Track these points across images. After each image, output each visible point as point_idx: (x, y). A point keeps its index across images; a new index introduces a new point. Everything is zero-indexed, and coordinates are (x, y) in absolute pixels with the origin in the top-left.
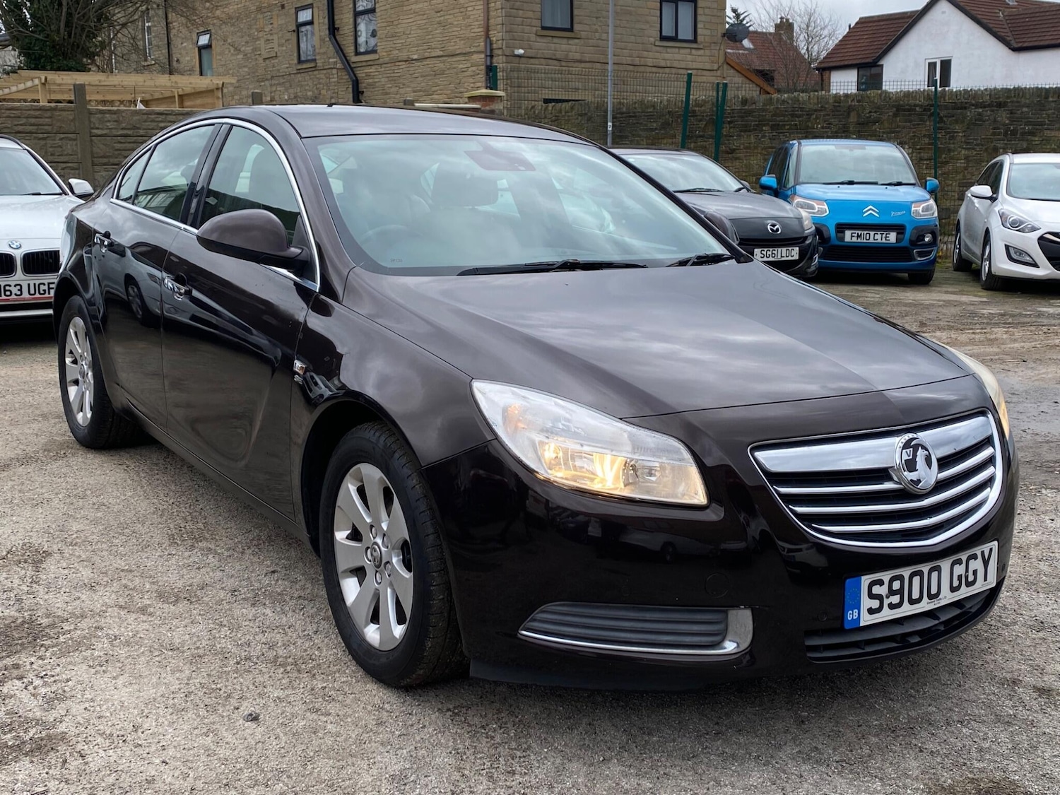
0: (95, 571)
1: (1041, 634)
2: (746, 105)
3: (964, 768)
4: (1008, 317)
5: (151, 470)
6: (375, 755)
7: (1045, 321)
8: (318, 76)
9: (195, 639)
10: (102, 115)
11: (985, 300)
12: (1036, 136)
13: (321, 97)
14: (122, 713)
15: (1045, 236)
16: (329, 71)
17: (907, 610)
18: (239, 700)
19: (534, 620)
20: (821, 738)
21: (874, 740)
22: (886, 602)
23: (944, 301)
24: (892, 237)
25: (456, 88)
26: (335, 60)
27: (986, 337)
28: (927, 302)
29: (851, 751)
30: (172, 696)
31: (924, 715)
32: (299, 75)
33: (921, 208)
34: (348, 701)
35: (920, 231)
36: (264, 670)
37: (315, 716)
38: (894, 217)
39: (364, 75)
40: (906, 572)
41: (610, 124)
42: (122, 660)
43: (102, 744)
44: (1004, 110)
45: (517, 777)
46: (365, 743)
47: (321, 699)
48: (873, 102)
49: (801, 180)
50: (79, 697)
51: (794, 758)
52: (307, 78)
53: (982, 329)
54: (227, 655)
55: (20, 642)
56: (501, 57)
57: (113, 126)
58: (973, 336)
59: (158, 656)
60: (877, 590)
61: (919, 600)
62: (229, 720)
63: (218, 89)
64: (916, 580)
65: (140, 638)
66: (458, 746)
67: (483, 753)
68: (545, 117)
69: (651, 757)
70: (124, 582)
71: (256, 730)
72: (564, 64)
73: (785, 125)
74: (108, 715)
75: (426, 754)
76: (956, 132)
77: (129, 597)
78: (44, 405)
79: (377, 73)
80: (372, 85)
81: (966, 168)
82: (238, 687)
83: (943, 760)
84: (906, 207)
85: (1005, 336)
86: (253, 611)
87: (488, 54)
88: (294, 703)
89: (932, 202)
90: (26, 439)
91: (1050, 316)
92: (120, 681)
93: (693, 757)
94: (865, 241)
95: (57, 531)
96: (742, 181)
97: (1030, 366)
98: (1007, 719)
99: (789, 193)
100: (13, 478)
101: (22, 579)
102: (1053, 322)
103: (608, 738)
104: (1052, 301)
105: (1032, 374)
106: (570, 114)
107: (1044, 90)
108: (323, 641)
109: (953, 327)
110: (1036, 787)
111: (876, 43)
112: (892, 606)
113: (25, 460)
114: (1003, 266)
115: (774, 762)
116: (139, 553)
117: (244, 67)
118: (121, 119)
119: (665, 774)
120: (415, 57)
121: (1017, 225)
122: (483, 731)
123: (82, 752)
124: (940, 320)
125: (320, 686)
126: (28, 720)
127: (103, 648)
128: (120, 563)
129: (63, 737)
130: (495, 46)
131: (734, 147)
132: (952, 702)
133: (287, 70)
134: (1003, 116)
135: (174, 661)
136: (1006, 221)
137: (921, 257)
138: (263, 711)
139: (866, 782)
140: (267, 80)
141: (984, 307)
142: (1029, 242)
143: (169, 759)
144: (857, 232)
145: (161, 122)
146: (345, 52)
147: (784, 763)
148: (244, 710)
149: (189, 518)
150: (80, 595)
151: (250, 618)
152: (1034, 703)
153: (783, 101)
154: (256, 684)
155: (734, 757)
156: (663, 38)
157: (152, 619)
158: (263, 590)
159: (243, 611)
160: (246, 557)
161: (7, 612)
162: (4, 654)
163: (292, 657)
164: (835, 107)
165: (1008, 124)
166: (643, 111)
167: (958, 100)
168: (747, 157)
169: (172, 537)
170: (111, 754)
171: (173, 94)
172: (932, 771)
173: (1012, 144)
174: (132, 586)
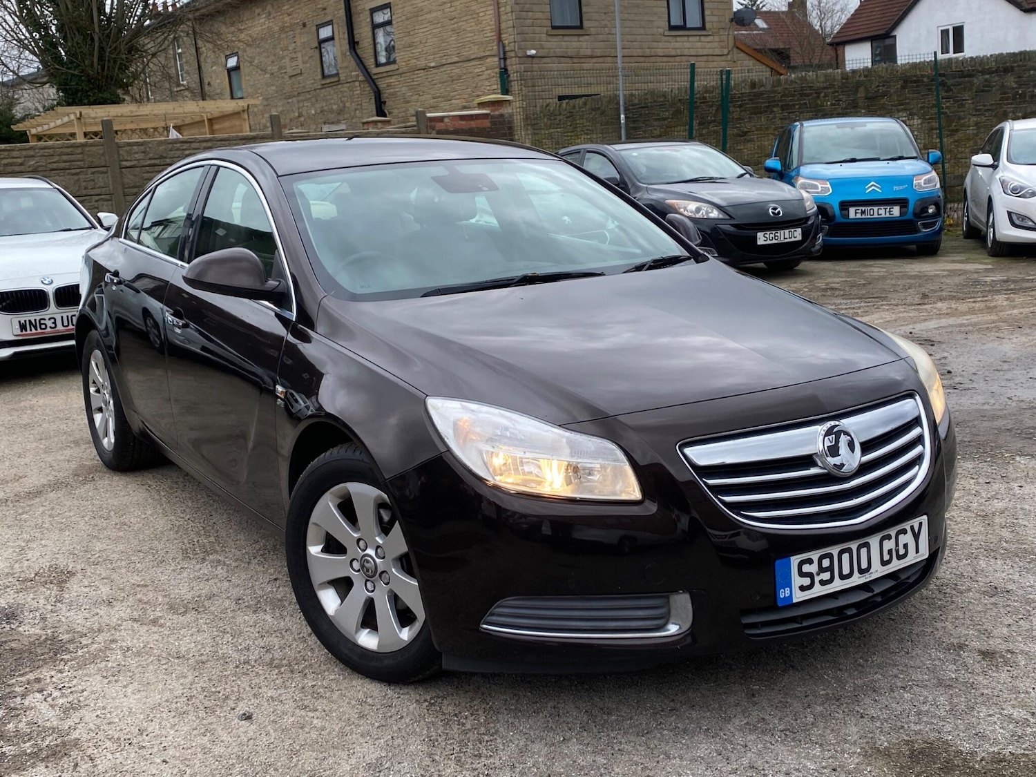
0: (113, 588)
2: (755, 88)
3: (901, 731)
4: (1010, 283)
5: (171, 488)
6: (355, 746)
8: (342, 90)
9: (200, 647)
10: (130, 147)
11: (990, 267)
13: (347, 109)
14: (129, 719)
16: (352, 84)
17: (838, 585)
18: (235, 702)
19: (492, 614)
20: (769, 710)
21: (819, 708)
22: (817, 579)
23: (949, 271)
24: (896, 211)
25: (473, 92)
26: (357, 73)
27: (986, 306)
28: (932, 273)
29: (796, 720)
30: (175, 700)
31: (869, 683)
32: (324, 90)
33: (922, 181)
34: (335, 697)
35: (924, 203)
36: (261, 672)
37: (303, 713)
38: (897, 191)
39: (385, 85)
40: (835, 551)
41: (622, 116)
42: (132, 670)
43: (110, 747)
44: (1011, 75)
45: (483, 759)
46: (347, 735)
47: (310, 697)
48: (880, 77)
49: (804, 161)
50: (92, 705)
51: (741, 730)
52: (332, 92)
53: (983, 297)
54: (228, 660)
55: (42, 657)
56: (514, 59)
57: (141, 157)
58: (974, 305)
59: (165, 664)
60: (806, 568)
61: (850, 575)
62: (225, 720)
63: (243, 111)
64: (845, 557)
65: (151, 648)
66: (431, 734)
67: (453, 739)
68: (560, 114)
69: (608, 735)
70: (139, 596)
71: (249, 728)
72: (575, 60)
73: (794, 105)
74: (117, 720)
75: (401, 743)
76: (964, 100)
77: (143, 610)
79: (397, 83)
80: (394, 95)
81: (977, 135)
82: (236, 689)
83: (882, 724)
84: (908, 180)
85: (1005, 303)
86: (255, 617)
87: (502, 56)
88: (285, 702)
89: (934, 174)
90: (58, 465)
92: (129, 690)
93: (647, 733)
94: (869, 216)
95: (81, 552)
97: (1025, 332)
98: (948, 683)
99: (793, 174)
100: (44, 504)
101: (47, 599)
103: (570, 719)
105: (1027, 340)
106: (584, 109)
109: (954, 297)
110: (967, 746)
111: (888, 14)
112: (823, 583)
113: (57, 485)
114: (1007, 232)
115: (722, 734)
116: (154, 569)
117: (273, 85)
118: (148, 149)
119: (619, 750)
120: (433, 65)
121: (1017, 191)
122: (456, 719)
123: (92, 756)
124: (942, 290)
125: (310, 685)
126: (45, 729)
127: (116, 659)
128: (136, 579)
129: (76, 743)
130: (507, 49)
131: (746, 130)
132: (898, 669)
133: (312, 86)
134: (1011, 81)
135: (179, 668)
136: (1007, 188)
137: (925, 228)
138: (256, 710)
139: (807, 748)
140: (294, 96)
141: (989, 274)
142: (1030, 207)
143: (169, 759)
144: (860, 208)
145: (186, 149)
146: (366, 64)
147: (732, 735)
148: (239, 711)
149: (202, 532)
150: (99, 611)
151: (252, 624)
152: (977, 665)
153: (792, 81)
154: (252, 686)
155: (685, 731)
156: (672, 28)
157: (162, 630)
158: (265, 597)
159: (246, 618)
160: (252, 566)
161: (32, 631)
162: (27, 670)
163: (287, 659)
164: (843, 84)
165: (1016, 88)
166: (655, 102)
167: (965, 68)
168: (759, 139)
169: (185, 551)
170: (117, 756)
171: (202, 119)
172: (870, 735)
173: (1021, 108)
174: (146, 600)
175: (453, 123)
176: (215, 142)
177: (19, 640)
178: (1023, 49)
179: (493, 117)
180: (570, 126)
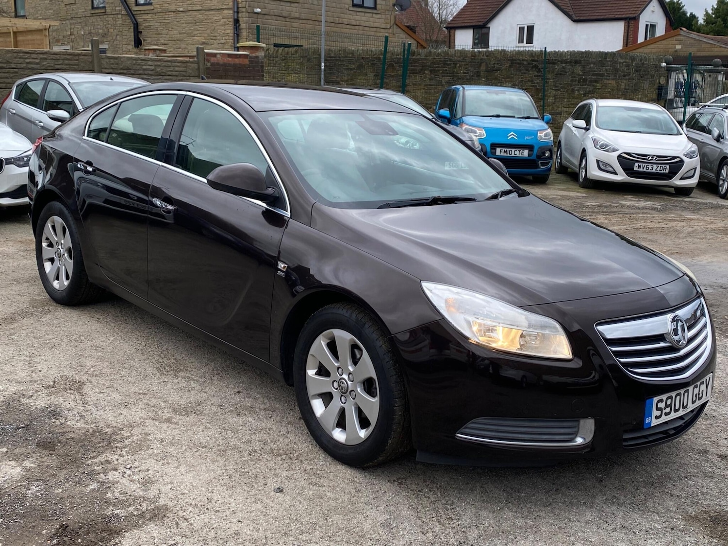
0: (122, 395)
1: (708, 422)
2: (414, 56)
3: (698, 505)
4: (603, 208)
5: (116, 321)
6: (365, 511)
7: (627, 211)
8: (107, 19)
9: (214, 440)
11: (584, 195)
12: (598, 83)
13: (110, 34)
14: (195, 491)
15: (622, 155)
16: (115, 16)
17: (674, 415)
18: (264, 479)
19: (466, 428)
20: (615, 490)
21: (644, 490)
22: (664, 411)
23: (560, 196)
25: (211, 33)
26: (120, 8)
28: (551, 197)
29: (635, 497)
30: (220, 478)
31: (665, 474)
32: (93, 18)
33: (543, 134)
34: (331, 477)
35: (544, 149)
36: (269, 459)
37: (315, 488)
38: (527, 140)
39: (142, 20)
40: (673, 394)
41: (323, 64)
42: (175, 455)
43: (194, 511)
44: (579, 66)
45: (455, 521)
46: (355, 504)
47: (313, 477)
48: (496, 57)
49: (466, 113)
50: (162, 481)
51: (605, 503)
52: (99, 20)
53: (590, 216)
54: (241, 450)
55: (100, 445)
56: (245, 13)
59: (197, 451)
60: (660, 405)
61: (678, 410)
62: (265, 492)
63: (45, 29)
64: (678, 398)
65: (178, 440)
66: (411, 504)
67: (428, 507)
68: (277, 57)
70: (145, 401)
71: (285, 498)
72: (288, 20)
74: (187, 492)
75: (395, 509)
76: (548, 79)
77: (155, 412)
78: (11, 272)
79: (152, 19)
80: (149, 28)
81: (555, 103)
82: (258, 470)
83: (686, 500)
84: (534, 133)
85: (606, 221)
86: (241, 419)
87: (236, 11)
88: (298, 480)
89: (549, 130)
90: (14, 298)
91: (628, 207)
92: (183, 469)
93: (549, 505)
94: (509, 155)
95: (78, 366)
96: (431, 114)
98: (710, 475)
99: (459, 121)
100: (23, 328)
101: (75, 400)
102: (632, 211)
103: (496, 495)
104: (625, 197)
106: (295, 56)
107: (604, 54)
108: (295, 439)
111: (485, 12)
112: (666, 414)
114: (595, 173)
115: (595, 506)
116: (143, 381)
117: (50, 9)
119: (538, 516)
120: (181, 9)
121: (604, 147)
122: (421, 494)
123: (184, 517)
125: (309, 468)
126: (137, 498)
127: (157, 447)
128: (134, 389)
129: (166, 508)
130: (240, 5)
132: (677, 465)
133: (82, 13)
134: (578, 70)
135: (209, 455)
136: (597, 145)
137: (543, 166)
138: (283, 486)
139: (650, 515)
140: (68, 20)
141: (586, 200)
142: (612, 158)
143: (241, 519)
144: (504, 149)
145: (27, 58)
146: (128, 3)
147: (601, 506)
148: (271, 485)
149: (162, 356)
150: (121, 412)
151: (241, 424)
153: (438, 54)
154: (269, 468)
155: (571, 504)
156: (354, 5)
157: (179, 426)
158: (239, 405)
159: (233, 420)
160: (215, 382)
161: (79, 425)
162: (95, 454)
163: (282, 450)
164: (472, 59)
165: (581, 75)
166: (346, 57)
167: (550, 58)
168: (414, 91)
169: (158, 369)
170: (203, 518)
171: (8, 31)
172: (683, 507)
173: (584, 88)
174: (152, 405)
175: (223, 58)
176: (49, 55)
177: (74, 432)
178: (587, 50)
179: (251, 57)
180: (284, 66)
